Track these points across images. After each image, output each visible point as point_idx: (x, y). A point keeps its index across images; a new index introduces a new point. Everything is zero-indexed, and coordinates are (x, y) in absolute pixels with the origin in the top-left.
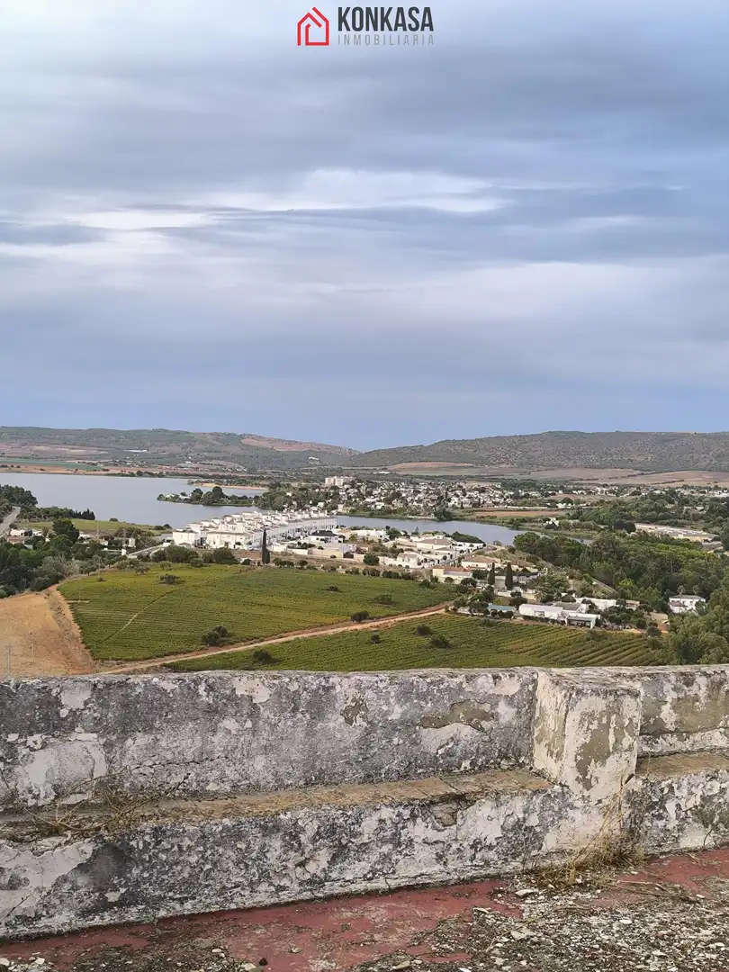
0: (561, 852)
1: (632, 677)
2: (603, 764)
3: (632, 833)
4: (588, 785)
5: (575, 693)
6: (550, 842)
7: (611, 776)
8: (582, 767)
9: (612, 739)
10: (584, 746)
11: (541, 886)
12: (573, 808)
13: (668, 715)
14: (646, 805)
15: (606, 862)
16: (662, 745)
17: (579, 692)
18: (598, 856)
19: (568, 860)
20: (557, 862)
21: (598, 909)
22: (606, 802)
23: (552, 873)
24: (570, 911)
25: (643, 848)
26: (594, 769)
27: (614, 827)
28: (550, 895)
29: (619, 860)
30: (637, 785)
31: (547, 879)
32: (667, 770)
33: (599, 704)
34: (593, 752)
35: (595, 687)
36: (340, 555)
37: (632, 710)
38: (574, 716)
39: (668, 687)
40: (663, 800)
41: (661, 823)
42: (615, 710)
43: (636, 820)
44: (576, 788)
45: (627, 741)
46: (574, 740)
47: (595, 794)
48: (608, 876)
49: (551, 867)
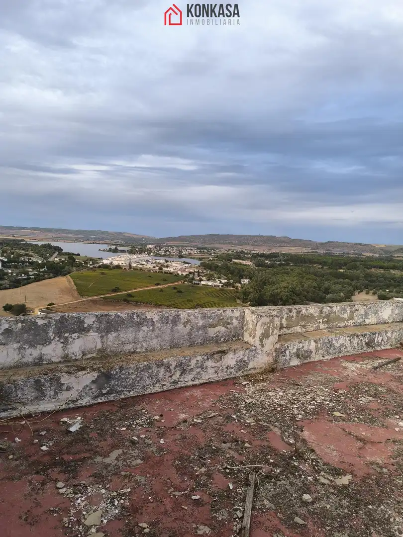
0: (255, 368)
1: (274, 310)
2: (268, 339)
3: (276, 361)
4: (263, 346)
5: (259, 316)
6: (250, 366)
7: (271, 343)
8: (261, 340)
9: (271, 331)
10: (262, 334)
11: (250, 381)
12: (258, 353)
13: (284, 322)
14: (280, 352)
15: (269, 371)
16: (284, 331)
17: (261, 316)
18: (266, 369)
19: (257, 371)
20: (253, 372)
21: (271, 389)
22: (268, 352)
23: (252, 376)
24: (262, 391)
25: (280, 366)
26: (265, 341)
27: (269, 359)
28: (253, 384)
29: (273, 370)
30: (278, 346)
31: (252, 378)
32: (286, 340)
33: (267, 320)
34: (265, 335)
35: (266, 314)
36: (152, 267)
37: (277, 321)
38: (259, 324)
39: (284, 313)
40: (285, 350)
41: (285, 358)
42: (272, 321)
43: (277, 357)
44: (259, 347)
45: (275, 331)
46: (259, 331)
47: (265, 349)
48: (271, 376)
49: (251, 375)
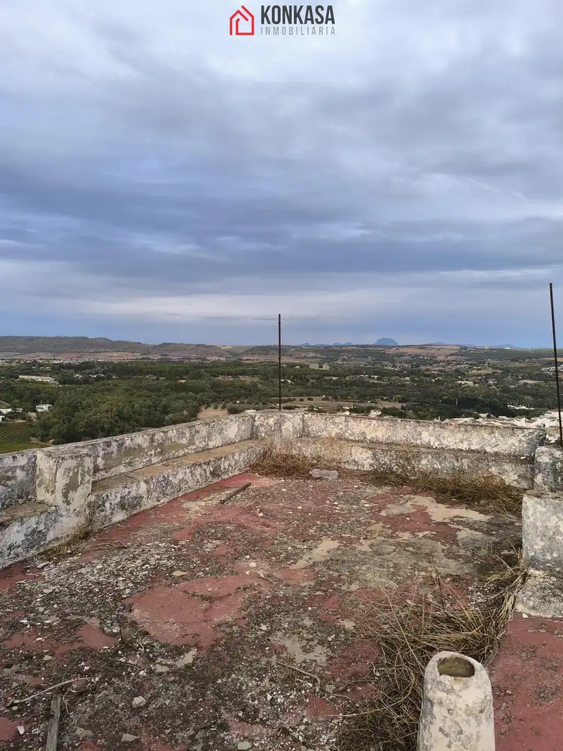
0: (57, 539)
1: (83, 447)
2: (76, 491)
3: (90, 521)
4: (68, 503)
5: (60, 459)
6: (50, 536)
7: (79, 498)
8: (65, 495)
9: (80, 479)
10: (66, 484)
11: (50, 560)
12: (62, 516)
13: (100, 462)
14: (96, 507)
15: (80, 538)
16: (99, 476)
17: (63, 459)
18: (75, 536)
19: (63, 541)
20: (55, 545)
21: (84, 564)
22: (78, 509)
23: (53, 551)
24: (70, 569)
25: (97, 526)
26: (71, 494)
27: (82, 520)
28: (56, 563)
29: (86, 535)
30: (92, 498)
31: (52, 555)
32: (105, 488)
33: (72, 463)
34: (71, 486)
35: (70, 455)
37: (88, 463)
38: (61, 471)
39: (100, 449)
40: (104, 502)
41: (103, 513)
42: (80, 465)
43: (92, 514)
44: (63, 506)
45: (87, 478)
46: (61, 482)
47: (72, 507)
48: (84, 545)
49: (52, 549)
